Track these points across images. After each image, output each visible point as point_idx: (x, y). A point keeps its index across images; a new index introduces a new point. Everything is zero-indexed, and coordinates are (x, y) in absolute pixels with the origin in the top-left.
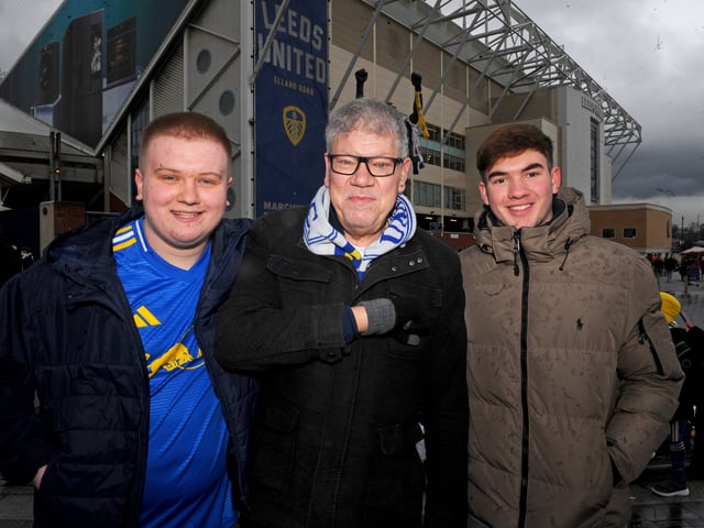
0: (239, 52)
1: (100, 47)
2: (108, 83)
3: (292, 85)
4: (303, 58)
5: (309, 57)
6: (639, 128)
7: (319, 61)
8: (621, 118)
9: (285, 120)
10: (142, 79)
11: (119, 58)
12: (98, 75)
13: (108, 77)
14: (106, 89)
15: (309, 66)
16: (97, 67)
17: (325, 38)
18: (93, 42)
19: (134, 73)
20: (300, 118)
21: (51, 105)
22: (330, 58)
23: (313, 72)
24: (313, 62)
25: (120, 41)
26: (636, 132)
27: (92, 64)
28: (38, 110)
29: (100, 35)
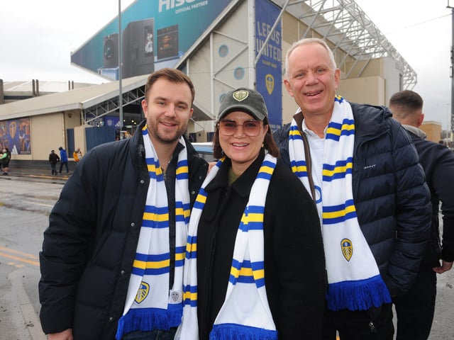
0: (247, 48)
1: (152, 39)
2: (158, 59)
3: (268, 63)
4: (273, 49)
5: (275, 48)
6: (416, 75)
7: (279, 50)
8: (408, 70)
9: (267, 81)
10: (183, 58)
11: (166, 46)
12: (151, 54)
13: (158, 55)
14: (156, 62)
15: (275, 53)
16: (149, 49)
17: (280, 38)
18: (146, 36)
19: (178, 54)
20: (272, 81)
21: (115, 69)
22: (282, 48)
23: (276, 56)
24: (276, 51)
25: (166, 37)
26: (414, 77)
27: (146, 48)
28: (104, 71)
29: (151, 32)
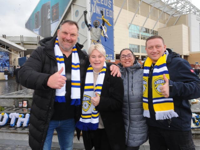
1: (50, 12)
2: (52, 21)
5: (107, 10)
11: (55, 14)
12: (49, 20)
14: (52, 23)
15: (107, 13)
17: (112, 4)
18: (48, 10)
19: (59, 18)
20: (105, 28)
21: (38, 29)
25: (55, 10)
27: (48, 16)
28: (35, 30)
29: (49, 8)
